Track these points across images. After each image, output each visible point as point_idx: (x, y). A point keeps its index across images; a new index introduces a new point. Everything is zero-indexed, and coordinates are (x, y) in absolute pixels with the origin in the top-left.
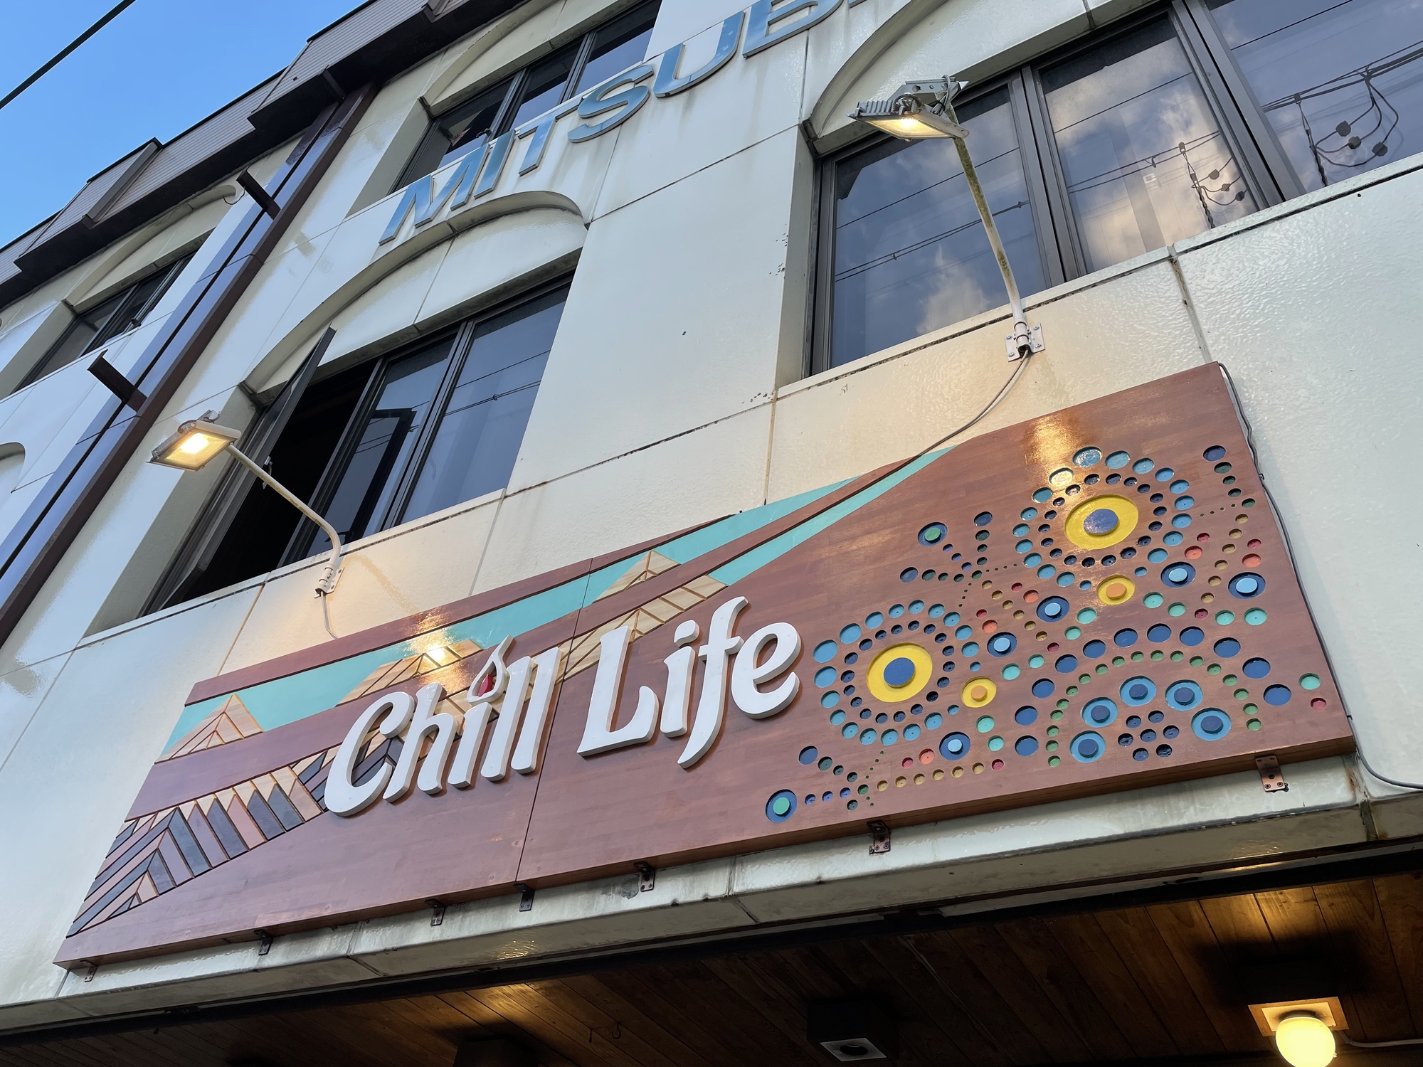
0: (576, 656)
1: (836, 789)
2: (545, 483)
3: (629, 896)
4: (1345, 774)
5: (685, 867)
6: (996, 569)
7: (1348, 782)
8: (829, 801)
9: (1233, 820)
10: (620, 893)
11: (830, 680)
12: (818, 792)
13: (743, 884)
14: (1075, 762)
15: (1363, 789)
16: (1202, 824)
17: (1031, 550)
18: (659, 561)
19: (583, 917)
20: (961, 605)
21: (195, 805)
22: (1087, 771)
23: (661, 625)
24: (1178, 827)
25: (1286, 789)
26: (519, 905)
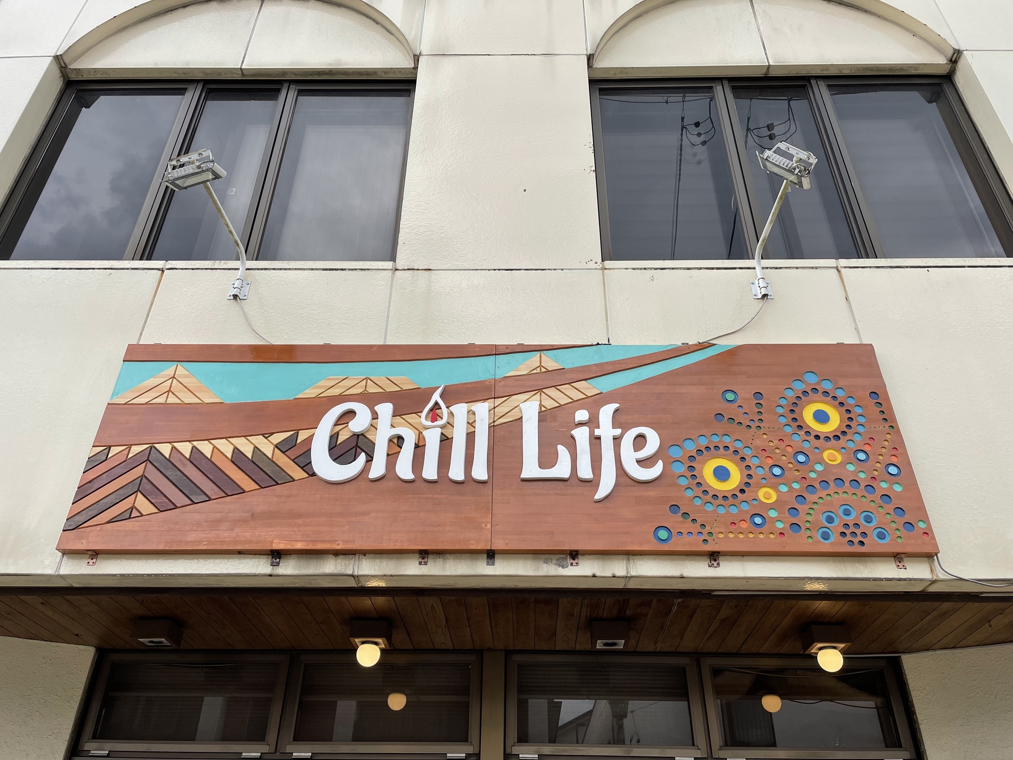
0: (501, 410)
1: (695, 531)
2: (430, 270)
3: (563, 567)
4: (929, 566)
5: (597, 556)
6: (769, 428)
7: (930, 570)
8: (691, 538)
9: (884, 578)
10: (556, 564)
11: (679, 469)
12: (684, 531)
13: (636, 572)
14: (820, 542)
15: (935, 574)
16: (871, 578)
17: (786, 422)
18: (550, 362)
19: (533, 575)
20: (752, 444)
21: (172, 447)
22: (825, 546)
23: (559, 406)
24: (861, 578)
25: (906, 569)
26: (486, 560)
